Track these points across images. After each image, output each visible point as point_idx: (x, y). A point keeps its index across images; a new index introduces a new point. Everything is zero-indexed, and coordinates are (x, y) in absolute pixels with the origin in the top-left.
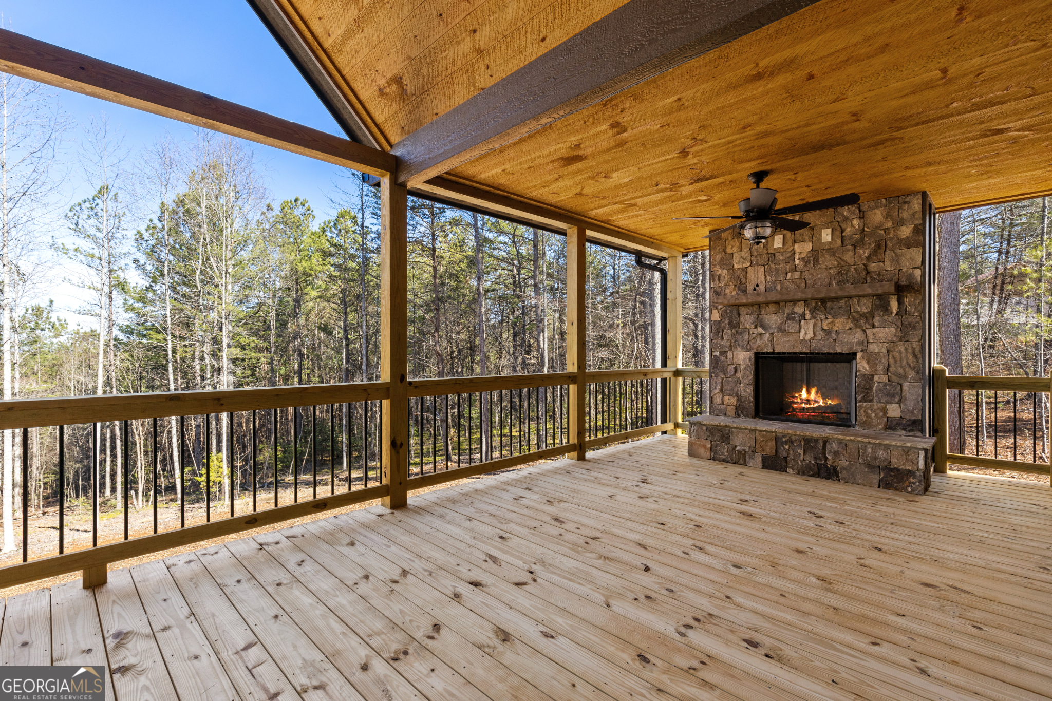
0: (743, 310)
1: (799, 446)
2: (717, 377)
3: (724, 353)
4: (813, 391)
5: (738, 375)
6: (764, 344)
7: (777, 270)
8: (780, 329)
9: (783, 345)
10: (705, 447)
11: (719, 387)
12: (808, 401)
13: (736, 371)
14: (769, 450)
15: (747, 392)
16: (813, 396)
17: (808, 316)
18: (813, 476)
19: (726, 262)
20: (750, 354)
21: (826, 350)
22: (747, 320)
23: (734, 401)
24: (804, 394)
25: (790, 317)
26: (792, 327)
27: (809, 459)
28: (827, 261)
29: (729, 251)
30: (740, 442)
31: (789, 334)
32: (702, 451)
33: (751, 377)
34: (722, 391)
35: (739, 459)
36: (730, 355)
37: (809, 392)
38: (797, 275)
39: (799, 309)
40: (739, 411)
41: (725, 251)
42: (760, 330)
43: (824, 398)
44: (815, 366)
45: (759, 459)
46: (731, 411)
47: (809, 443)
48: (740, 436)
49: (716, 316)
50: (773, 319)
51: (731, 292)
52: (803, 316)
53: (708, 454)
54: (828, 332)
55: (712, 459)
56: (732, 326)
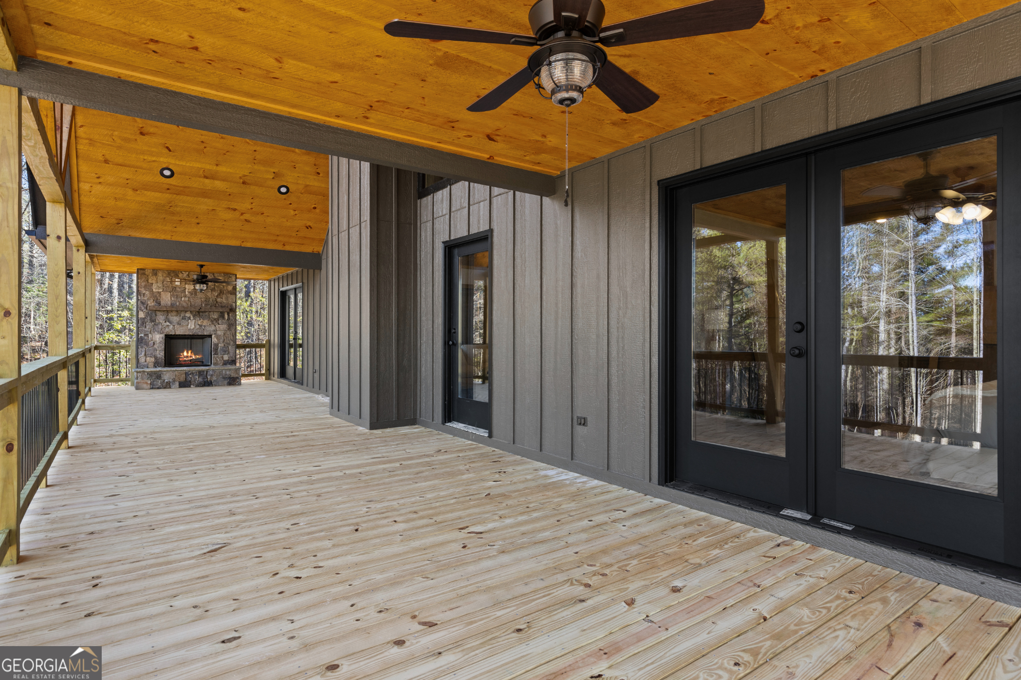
0: (158, 313)
1: (196, 375)
2: (142, 347)
3: (146, 335)
4: (190, 352)
5: (155, 346)
6: (171, 330)
7: (177, 296)
8: (179, 324)
9: (180, 331)
10: (147, 383)
11: (143, 353)
12: (187, 357)
13: (154, 344)
14: (182, 378)
15: (161, 354)
16: (189, 354)
17: (192, 318)
18: (202, 386)
19: (149, 286)
20: (163, 336)
21: (200, 334)
22: (161, 318)
23: (153, 360)
24: (185, 354)
25: (184, 318)
26: (184, 323)
27: (201, 379)
28: (200, 295)
29: (150, 281)
30: (167, 377)
31: (183, 326)
32: (145, 386)
33: (163, 347)
34: (145, 355)
35: (167, 386)
36: (150, 336)
38: (187, 299)
39: (188, 315)
40: (156, 364)
41: (147, 281)
42: (168, 323)
43: (195, 355)
44: (194, 341)
45: (177, 384)
46: (151, 365)
47: (200, 373)
48: (168, 375)
49: (142, 315)
50: (175, 319)
51: (151, 303)
52: (189, 318)
53: (149, 386)
54: (201, 326)
55: (152, 388)
56: (152, 321)
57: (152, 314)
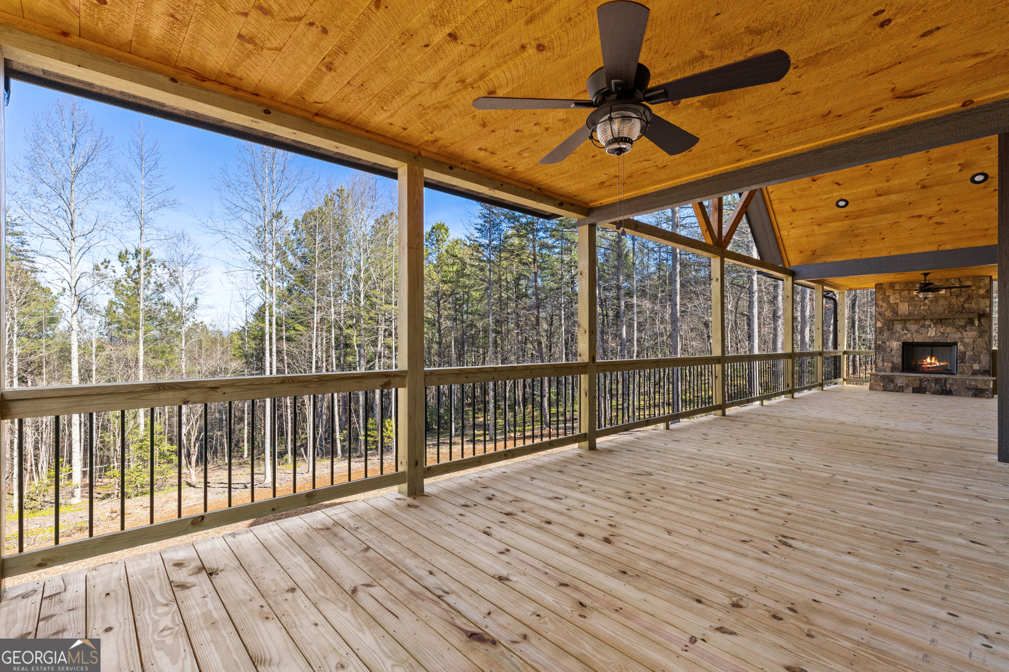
0: (895, 323)
1: (933, 382)
2: (879, 354)
3: (884, 342)
4: (933, 359)
5: (892, 353)
6: (908, 338)
7: (915, 305)
8: (917, 332)
9: (918, 339)
10: (879, 385)
11: (881, 359)
12: (931, 364)
13: (891, 350)
14: (917, 385)
15: (898, 360)
16: (933, 361)
17: (932, 326)
18: (940, 394)
19: (886, 299)
20: (900, 343)
21: (942, 341)
22: (898, 327)
23: (890, 365)
24: (928, 360)
25: (923, 326)
26: (923, 331)
27: (938, 387)
28: (942, 302)
29: (887, 294)
30: (900, 382)
31: (922, 334)
32: (878, 387)
33: (901, 353)
34: (883, 360)
35: (900, 390)
36: (887, 343)
37: (931, 359)
38: (926, 307)
39: (927, 323)
40: (893, 369)
41: (885, 294)
42: (905, 332)
43: (939, 362)
44: (935, 349)
45: (911, 389)
46: (888, 369)
47: (937, 381)
48: (900, 379)
49: (879, 325)
50: (913, 327)
51: (888, 314)
52: (930, 326)
53: (882, 388)
54: (943, 333)
55: (885, 390)
56: (889, 329)
57: (889, 324)
